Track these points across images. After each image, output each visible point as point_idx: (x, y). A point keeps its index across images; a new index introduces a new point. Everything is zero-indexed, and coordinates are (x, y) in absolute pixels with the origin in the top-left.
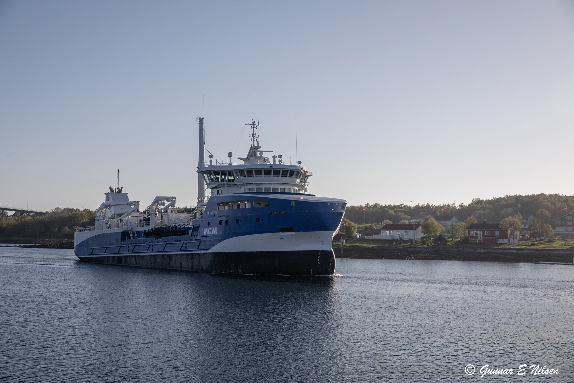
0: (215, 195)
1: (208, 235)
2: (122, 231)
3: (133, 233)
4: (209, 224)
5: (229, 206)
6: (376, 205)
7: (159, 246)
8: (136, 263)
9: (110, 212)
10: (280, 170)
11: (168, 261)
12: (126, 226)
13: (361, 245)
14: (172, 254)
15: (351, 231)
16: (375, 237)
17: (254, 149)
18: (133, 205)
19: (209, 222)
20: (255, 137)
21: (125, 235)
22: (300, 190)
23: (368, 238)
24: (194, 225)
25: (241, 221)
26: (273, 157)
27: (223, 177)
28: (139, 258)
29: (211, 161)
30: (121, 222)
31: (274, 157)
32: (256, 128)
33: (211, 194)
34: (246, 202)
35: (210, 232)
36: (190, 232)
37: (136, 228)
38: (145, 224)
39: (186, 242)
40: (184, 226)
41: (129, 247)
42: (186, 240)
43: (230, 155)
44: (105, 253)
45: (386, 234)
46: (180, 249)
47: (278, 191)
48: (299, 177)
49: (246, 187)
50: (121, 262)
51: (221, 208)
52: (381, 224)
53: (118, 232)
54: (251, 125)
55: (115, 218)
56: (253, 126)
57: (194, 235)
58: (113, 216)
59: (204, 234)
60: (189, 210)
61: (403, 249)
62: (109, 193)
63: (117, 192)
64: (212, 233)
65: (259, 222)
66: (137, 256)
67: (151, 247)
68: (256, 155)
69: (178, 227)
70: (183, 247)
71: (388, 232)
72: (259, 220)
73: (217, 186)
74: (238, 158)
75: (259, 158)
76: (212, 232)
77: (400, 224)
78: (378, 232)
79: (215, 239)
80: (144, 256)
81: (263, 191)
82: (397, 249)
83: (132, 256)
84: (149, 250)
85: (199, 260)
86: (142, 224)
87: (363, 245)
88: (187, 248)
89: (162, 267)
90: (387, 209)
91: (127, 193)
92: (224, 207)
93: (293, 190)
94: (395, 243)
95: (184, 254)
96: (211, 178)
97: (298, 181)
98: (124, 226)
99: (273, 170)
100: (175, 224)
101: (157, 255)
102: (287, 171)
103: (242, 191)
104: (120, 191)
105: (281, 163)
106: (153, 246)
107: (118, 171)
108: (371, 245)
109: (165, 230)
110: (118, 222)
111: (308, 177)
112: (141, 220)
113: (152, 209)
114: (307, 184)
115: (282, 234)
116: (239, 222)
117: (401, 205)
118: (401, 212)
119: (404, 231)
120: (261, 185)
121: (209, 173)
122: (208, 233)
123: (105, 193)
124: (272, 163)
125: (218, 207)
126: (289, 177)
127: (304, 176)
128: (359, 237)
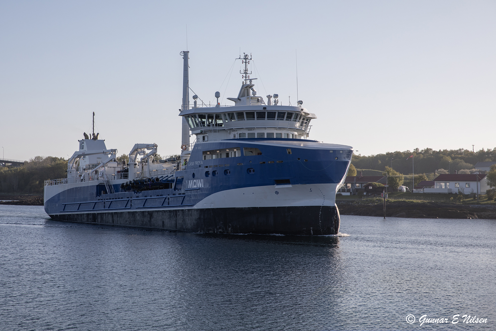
0: (200, 141)
1: (193, 188)
2: (97, 184)
3: (110, 186)
4: (194, 175)
5: (217, 154)
6: (428, 150)
7: (139, 201)
8: (113, 221)
9: (84, 163)
10: (275, 112)
11: (149, 219)
12: (102, 179)
13: (409, 200)
14: (153, 211)
15: (395, 183)
16: (427, 190)
17: (246, 87)
18: (110, 154)
19: (194, 174)
20: (247, 73)
21: (101, 189)
22: (300, 135)
23: (417, 192)
24: (177, 177)
25: (230, 172)
26: (267, 96)
27: (210, 120)
28: (117, 216)
29: (195, 103)
30: (97, 173)
31: (269, 97)
32: (249, 63)
33: (197, 141)
34: (235, 150)
35: (195, 185)
36: (173, 185)
37: (113, 180)
38: (122, 175)
39: (169, 196)
40: (167, 178)
41: (105, 202)
42: (168, 195)
43: (217, 95)
44: (78, 210)
45: (441, 187)
46: (162, 205)
47: (273, 136)
48: (298, 120)
49: (236, 133)
50: (96, 220)
51: (208, 157)
52: (435, 174)
53: (92, 186)
54: (243, 60)
55: (89, 169)
56: (244, 61)
57: (178, 189)
58: (88, 167)
59: (189, 188)
60: (172, 159)
61: (463, 205)
62: (83, 140)
63: (93, 139)
64: (197, 187)
65: (250, 173)
66: (115, 213)
67: (129, 203)
68: (248, 94)
69: (160, 179)
70: (165, 203)
71: (443, 184)
72: (250, 171)
73: (202, 131)
74: (227, 99)
75: (251, 98)
76: (197, 185)
77: (459, 174)
78: (431, 184)
79: (201, 193)
80: (121, 213)
81: (256, 137)
82: (455, 205)
83: (108, 213)
84: (127, 206)
85: (183, 217)
86: (120, 176)
87: (411, 200)
88: (170, 204)
89: (142, 225)
90: (441, 155)
91: (104, 140)
92: (211, 155)
93: (291, 135)
94: (452, 198)
95: (167, 211)
96: (196, 122)
97: (298, 125)
98: (99, 178)
99: (268, 112)
100: (157, 176)
101: (136, 212)
102: (284, 113)
103: (232, 137)
104: (95, 138)
105: (277, 103)
106: (132, 202)
107: (93, 114)
108: (422, 201)
109: (145, 183)
110: (93, 174)
111: (310, 120)
112: (118, 172)
113: (131, 159)
114: (309, 127)
115: (277, 187)
116: (227, 173)
117: (460, 149)
118: (461, 158)
119: (465, 182)
120: (254, 130)
121: (193, 116)
122: (193, 186)
123: (79, 141)
124: (267, 104)
125: (205, 156)
126: (286, 120)
127: (306, 119)
128: (406, 190)
